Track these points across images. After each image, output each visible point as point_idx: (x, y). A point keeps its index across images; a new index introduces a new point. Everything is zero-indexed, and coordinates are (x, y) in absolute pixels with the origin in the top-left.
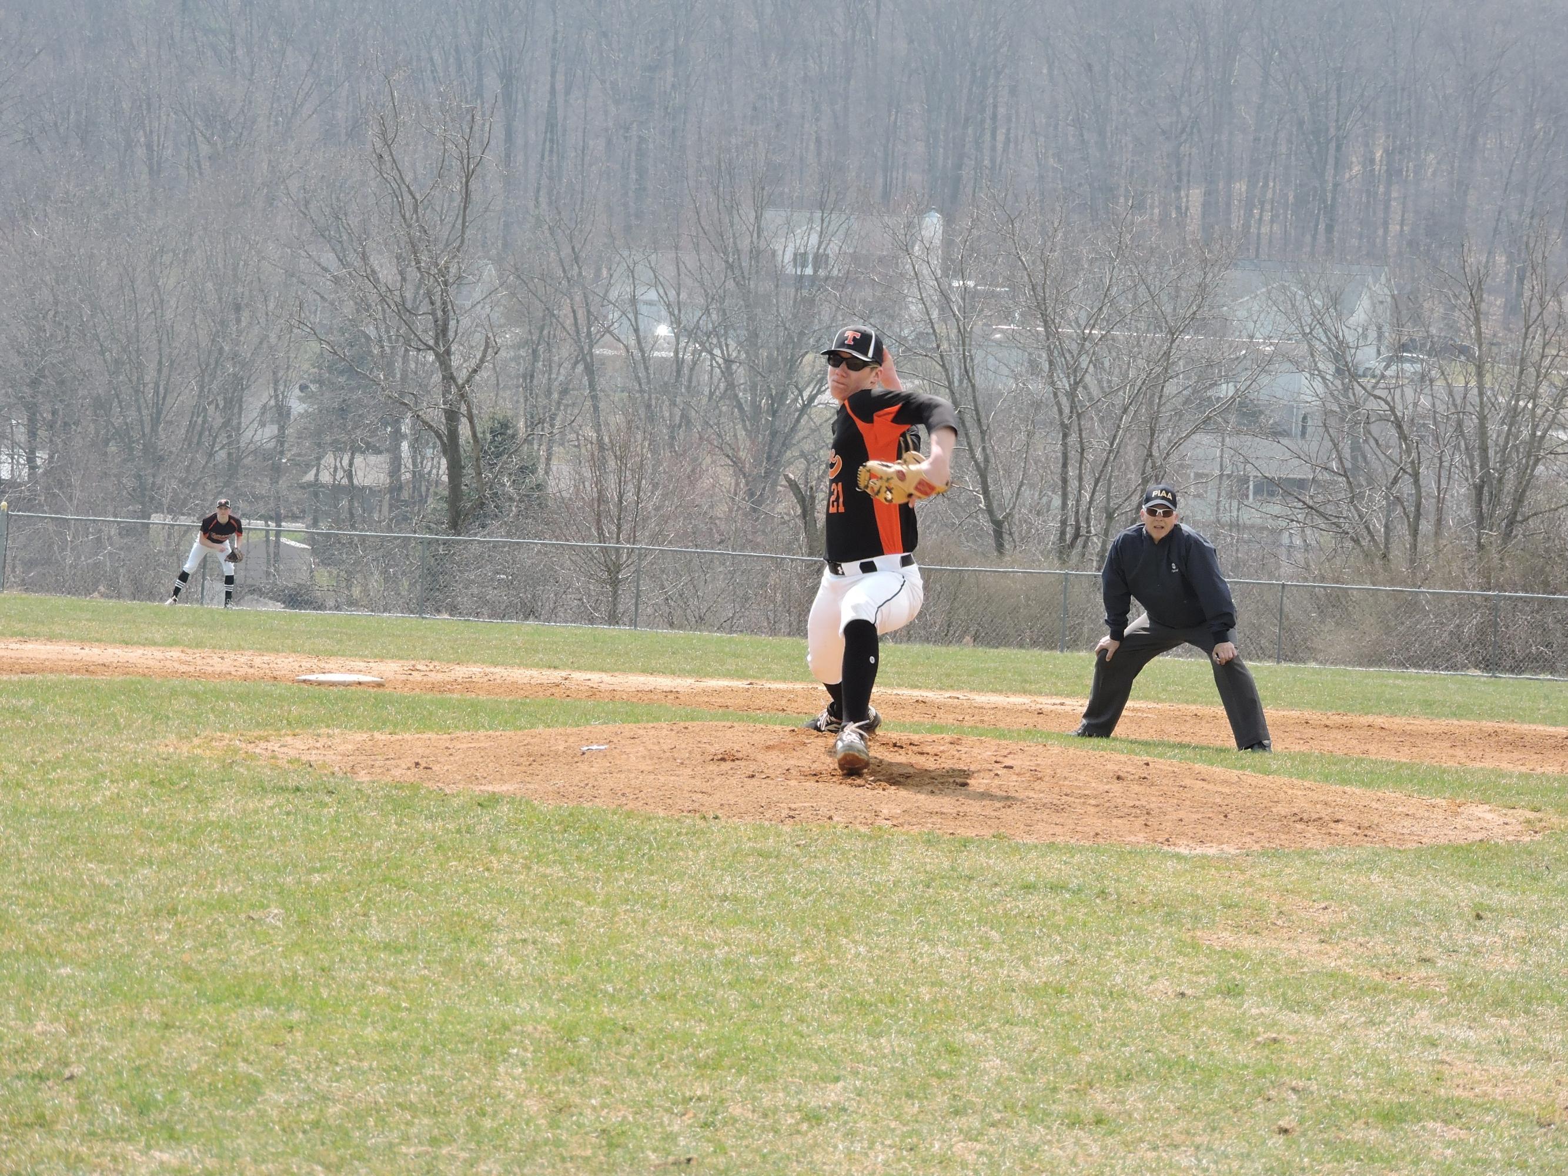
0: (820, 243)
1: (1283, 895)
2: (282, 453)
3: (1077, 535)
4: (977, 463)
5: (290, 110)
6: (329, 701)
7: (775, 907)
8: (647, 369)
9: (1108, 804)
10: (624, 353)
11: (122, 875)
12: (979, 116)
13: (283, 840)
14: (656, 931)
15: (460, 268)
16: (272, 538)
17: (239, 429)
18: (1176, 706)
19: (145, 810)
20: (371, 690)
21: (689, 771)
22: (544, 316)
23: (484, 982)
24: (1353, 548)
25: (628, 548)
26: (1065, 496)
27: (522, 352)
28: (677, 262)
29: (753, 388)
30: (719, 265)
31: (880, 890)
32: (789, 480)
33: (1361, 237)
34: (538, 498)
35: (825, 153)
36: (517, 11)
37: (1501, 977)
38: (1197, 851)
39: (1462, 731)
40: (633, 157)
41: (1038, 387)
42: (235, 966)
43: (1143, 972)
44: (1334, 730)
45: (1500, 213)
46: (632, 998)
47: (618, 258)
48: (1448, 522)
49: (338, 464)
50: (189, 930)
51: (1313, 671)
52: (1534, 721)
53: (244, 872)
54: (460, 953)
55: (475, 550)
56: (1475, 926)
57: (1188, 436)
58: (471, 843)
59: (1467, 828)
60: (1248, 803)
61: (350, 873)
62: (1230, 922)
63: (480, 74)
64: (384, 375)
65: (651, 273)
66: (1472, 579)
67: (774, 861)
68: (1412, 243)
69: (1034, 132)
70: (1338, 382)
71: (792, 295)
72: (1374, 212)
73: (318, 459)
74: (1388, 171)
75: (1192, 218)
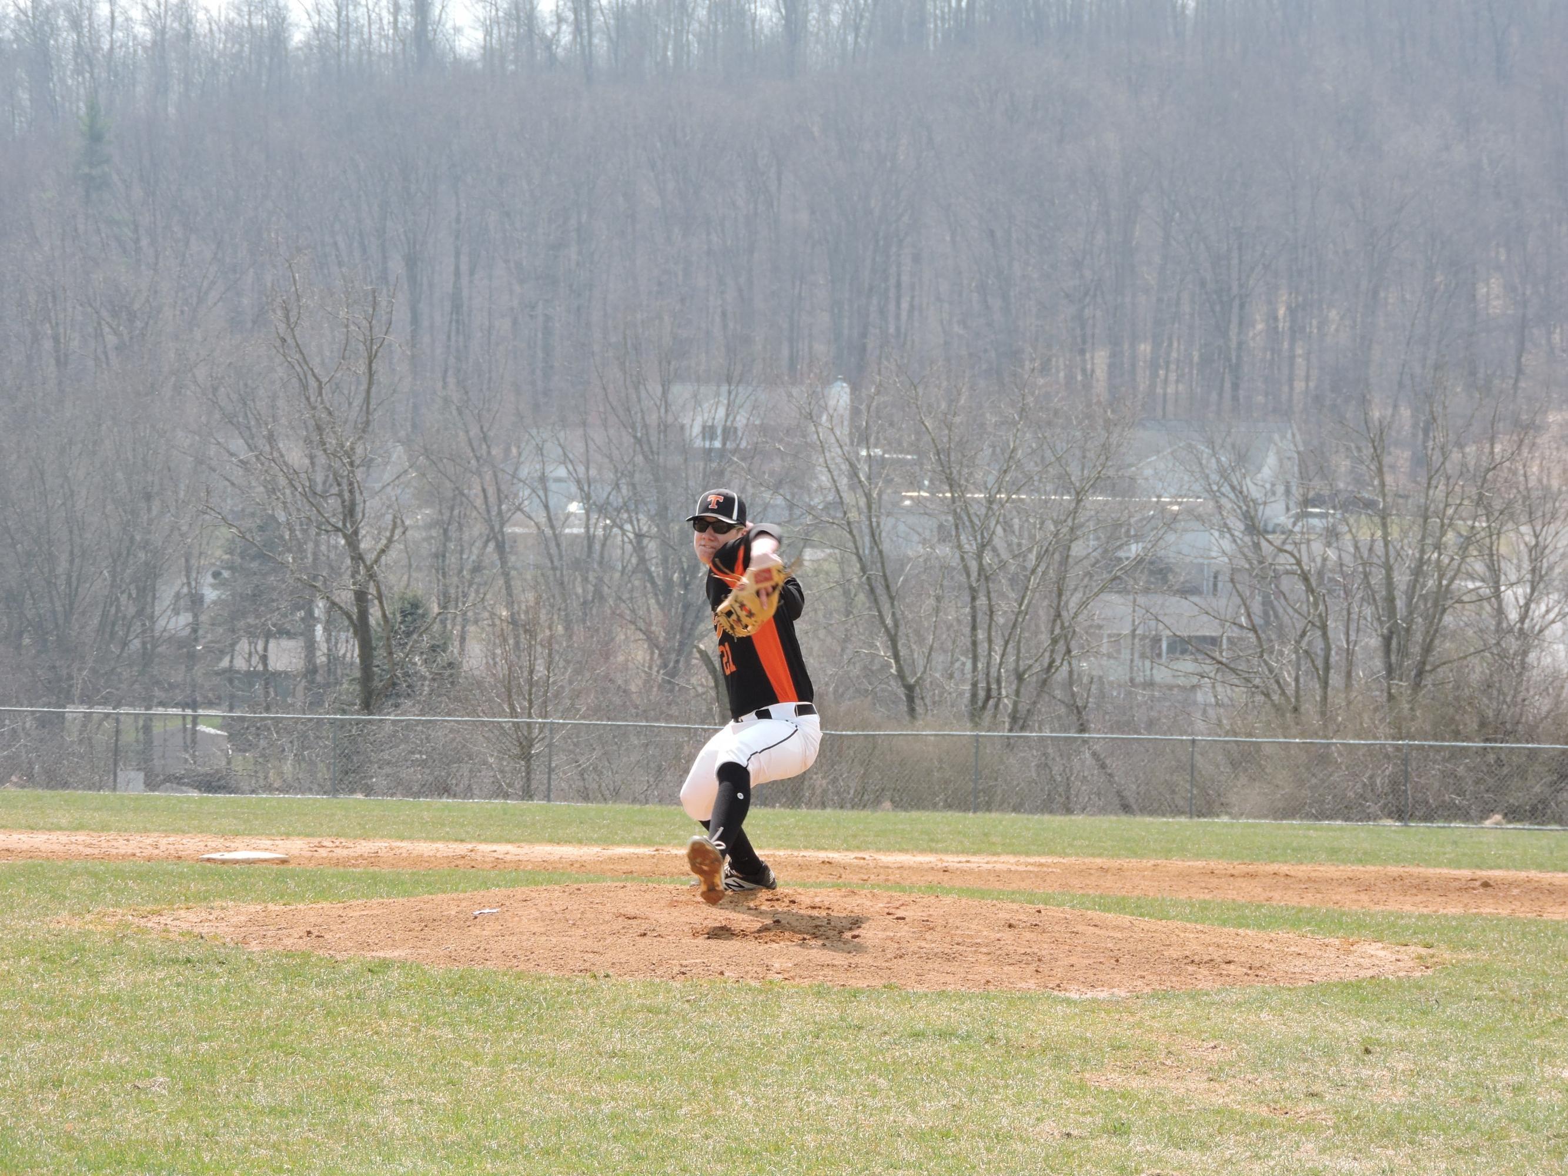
0: (727, 415)
1: (1172, 1036)
2: (196, 640)
3: (988, 697)
4: (887, 630)
5: (195, 300)
6: (230, 877)
7: (663, 1062)
8: (558, 545)
9: (999, 952)
10: (534, 530)
11: (9, 1049)
12: (883, 285)
13: (173, 1011)
14: (542, 1087)
15: (366, 449)
16: (189, 726)
17: (152, 617)
18: (1080, 860)
19: (35, 986)
20: (275, 867)
21: (581, 932)
22: (455, 496)
23: (368, 1142)
24: (1265, 703)
25: (540, 723)
26: (975, 659)
27: (434, 533)
28: (586, 438)
29: (665, 560)
30: (627, 440)
31: (770, 1043)
32: (700, 651)
33: (1266, 395)
34: (451, 675)
35: (731, 325)
36: (419, 194)
37: (1388, 1109)
38: (1088, 996)
39: (1367, 876)
40: (540, 335)
41: (944, 551)
42: (118, 1135)
43: (1030, 1114)
44: (1239, 879)
45: (1404, 366)
46: (516, 1153)
47: (527, 436)
48: (1358, 674)
49: (253, 650)
50: (74, 1101)
51: (1225, 825)
52: (1439, 865)
53: (131, 1042)
54: (346, 1115)
55: (388, 728)
56: (1364, 1061)
57: (1097, 595)
58: (362, 1009)
59: (1359, 966)
60: (1140, 948)
61: (237, 1041)
62: (1118, 1063)
63: (385, 258)
64: (293, 558)
65: (560, 450)
66: (1383, 729)
67: (663, 1016)
68: (1318, 399)
69: (938, 299)
70: (1247, 539)
71: (701, 469)
72: (1279, 369)
73: (233, 645)
74: (1291, 328)
75: (1098, 381)
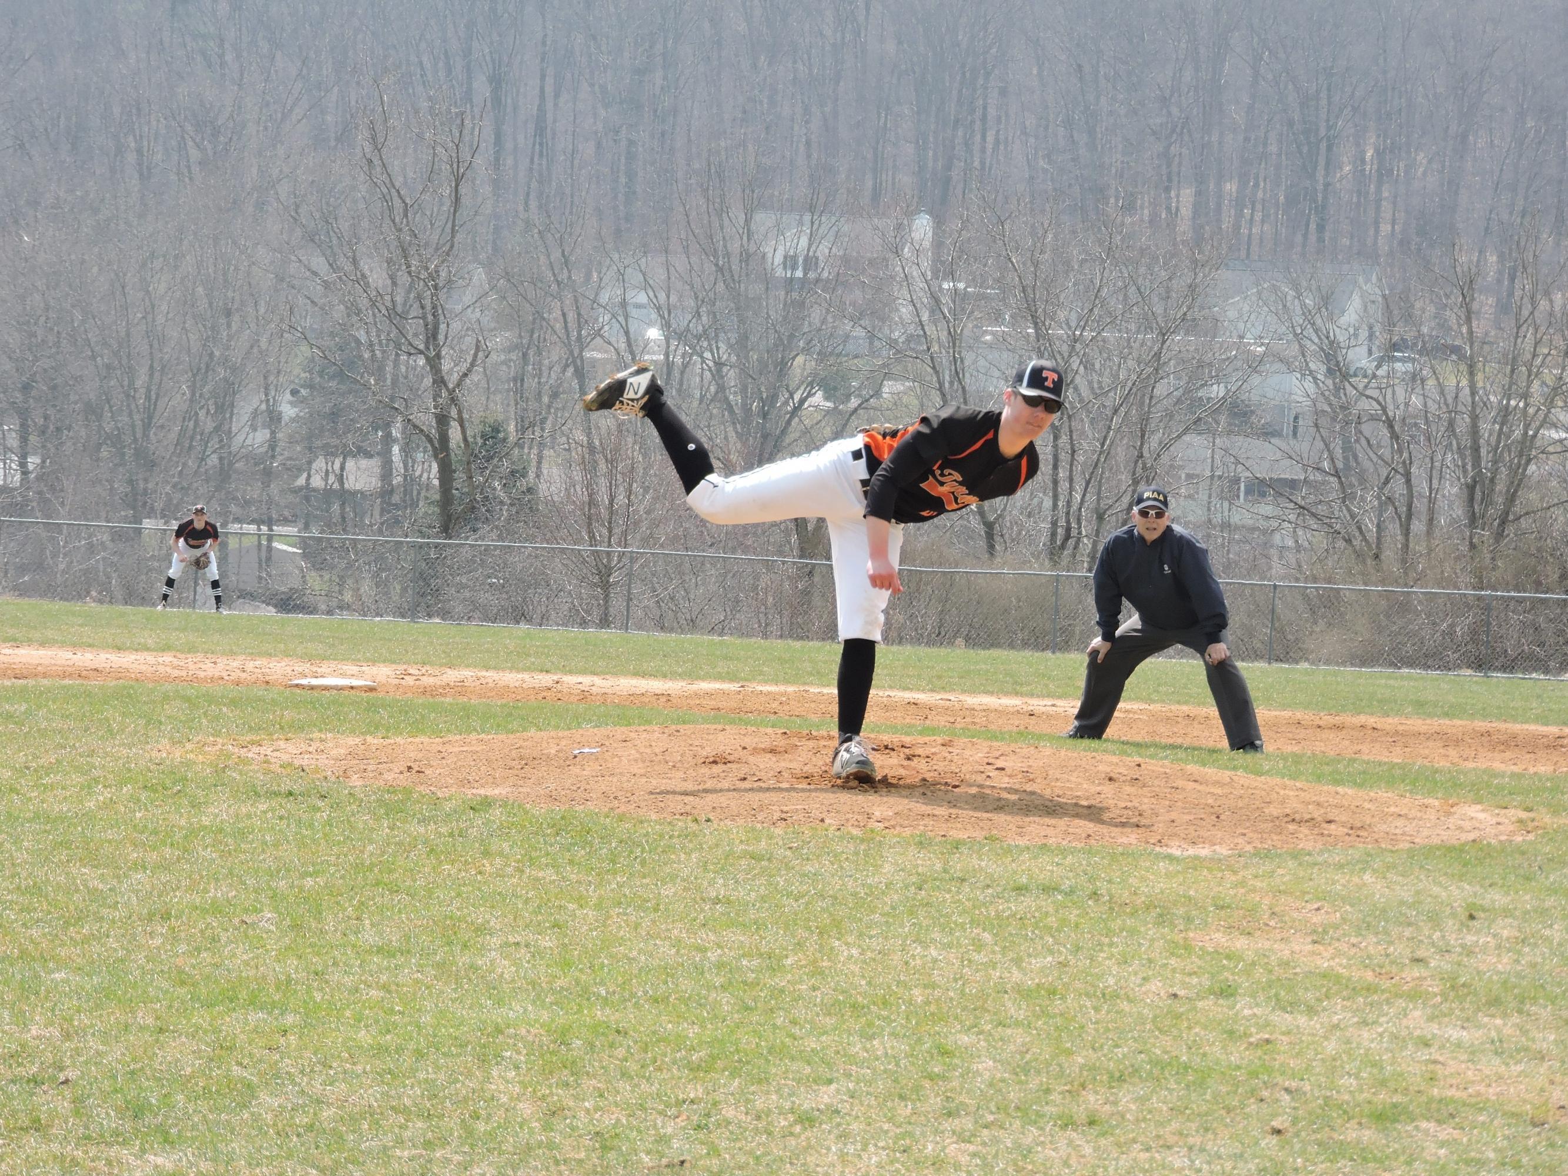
0: (810, 246)
2: (273, 457)
5: (279, 115)
7: (767, 910)
10: (613, 356)
11: (116, 880)
12: (969, 118)
13: (276, 845)
14: (648, 933)
15: (450, 272)
17: (230, 433)
18: (1167, 707)
19: (138, 815)
20: (364, 695)
21: (681, 774)
22: (534, 319)
23: (477, 986)
24: (1345, 549)
25: (619, 552)
26: (1055, 498)
27: (513, 356)
28: (668, 266)
29: (744, 389)
30: (709, 268)
31: (873, 893)
33: (1352, 237)
34: (530, 501)
37: (1495, 977)
38: (1189, 853)
39: (1454, 731)
40: (623, 160)
44: (1326, 731)
45: (1490, 211)
47: (608, 262)
48: (1439, 522)
49: (330, 468)
50: (183, 935)
51: (1305, 672)
52: (1526, 722)
53: (237, 876)
54: (454, 956)
55: (465, 553)
56: (1468, 926)
57: (1179, 437)
58: (464, 847)
59: (1460, 828)
60: (1240, 804)
61: (342, 877)
62: (1222, 923)
63: (470, 78)
64: (375, 380)
65: (641, 276)
66: (1465, 579)
67: (767, 863)
68: (1404, 243)
69: (1024, 133)
70: (1329, 382)
71: (782, 298)
72: (1365, 211)
73: (310, 463)
74: (1378, 170)
75: (1182, 219)
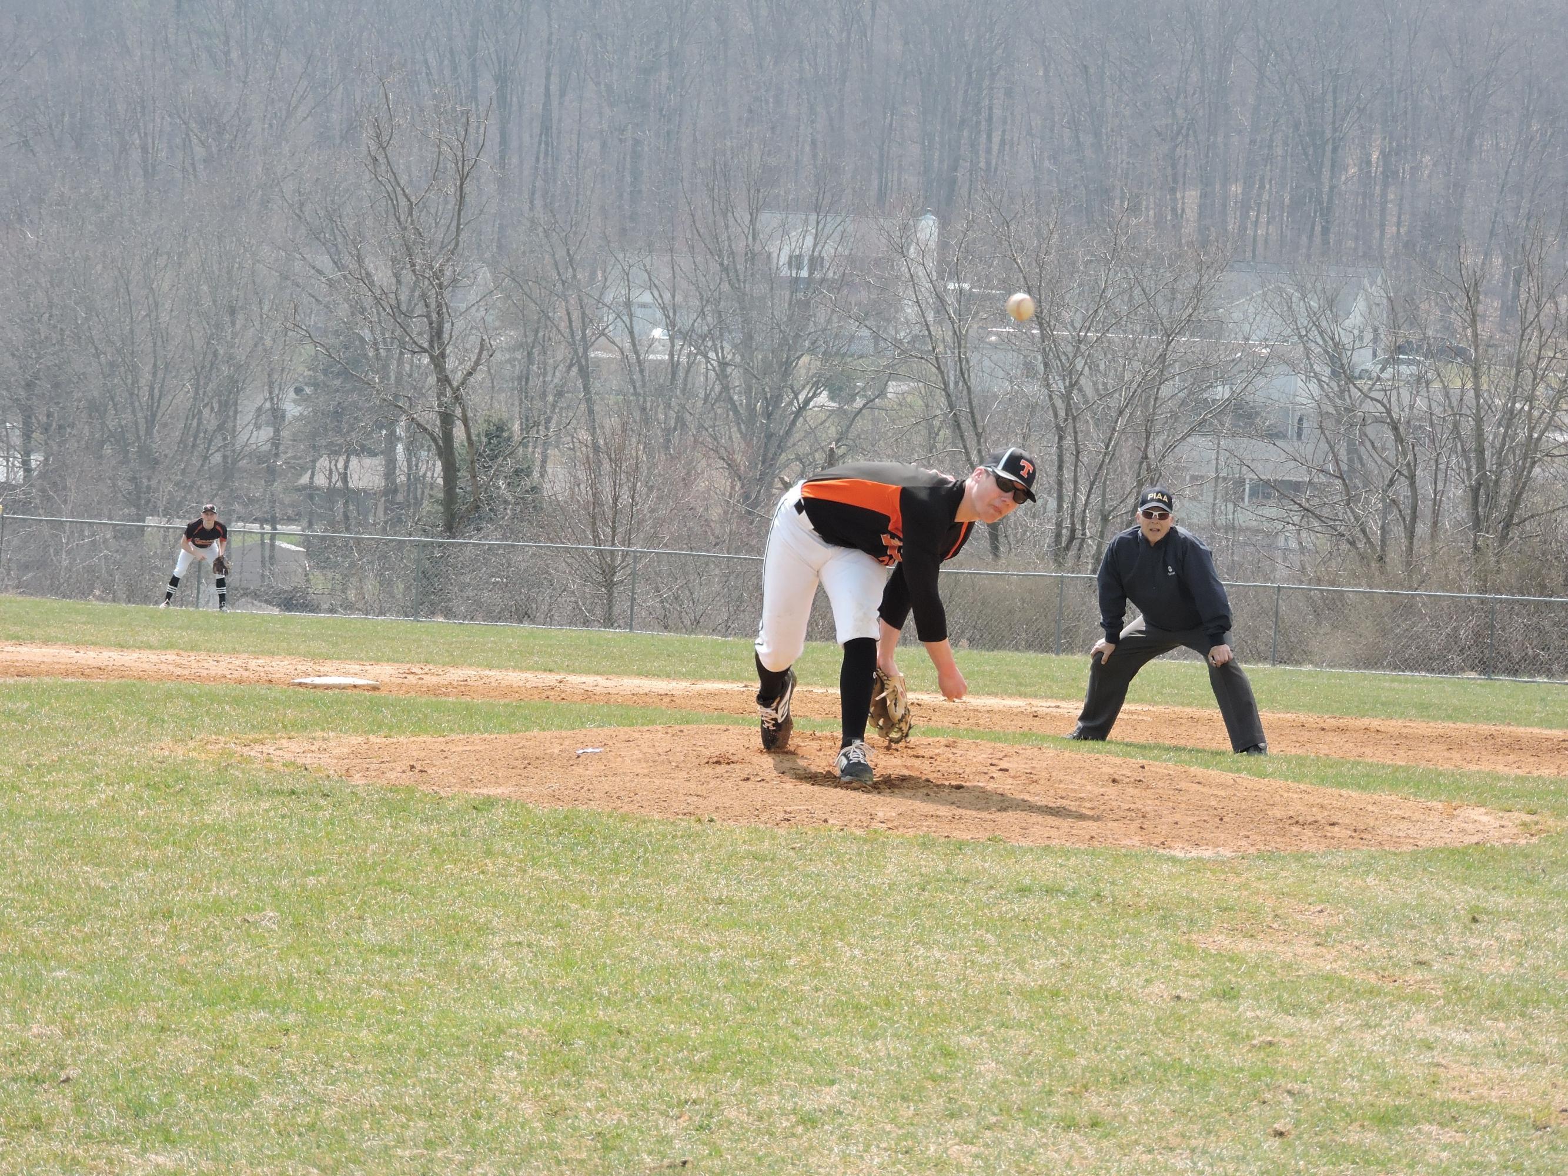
0: (815, 245)
1: (1278, 898)
2: (277, 455)
3: (1072, 537)
5: (284, 113)
6: (324, 705)
8: (642, 371)
9: (1103, 807)
11: (118, 878)
12: (975, 119)
13: (279, 843)
14: (650, 933)
15: (455, 271)
16: (268, 541)
17: (234, 431)
19: (140, 813)
20: (367, 694)
21: (684, 774)
23: (479, 985)
24: (1349, 551)
25: (623, 551)
27: (518, 355)
28: (673, 264)
30: (714, 267)
34: (534, 500)
35: (821, 155)
38: (1192, 855)
39: (1458, 734)
40: (628, 159)
41: (1033, 389)
42: (230, 969)
43: (1139, 975)
45: (1496, 215)
48: (1444, 524)
49: (333, 467)
50: (185, 933)
51: (1309, 674)
52: (1530, 725)
53: (239, 875)
54: (456, 956)
55: (469, 552)
56: (1471, 929)
57: (1184, 438)
58: (466, 846)
59: (1463, 831)
60: (1244, 806)
61: (345, 876)
62: (1225, 925)
63: (475, 76)
64: (379, 378)
65: (646, 275)
66: (1469, 581)
67: (770, 864)
68: (1409, 245)
69: (1030, 134)
70: (1334, 384)
71: (787, 298)
72: (1370, 213)
73: (314, 461)
74: (1384, 172)
75: (1187, 220)
